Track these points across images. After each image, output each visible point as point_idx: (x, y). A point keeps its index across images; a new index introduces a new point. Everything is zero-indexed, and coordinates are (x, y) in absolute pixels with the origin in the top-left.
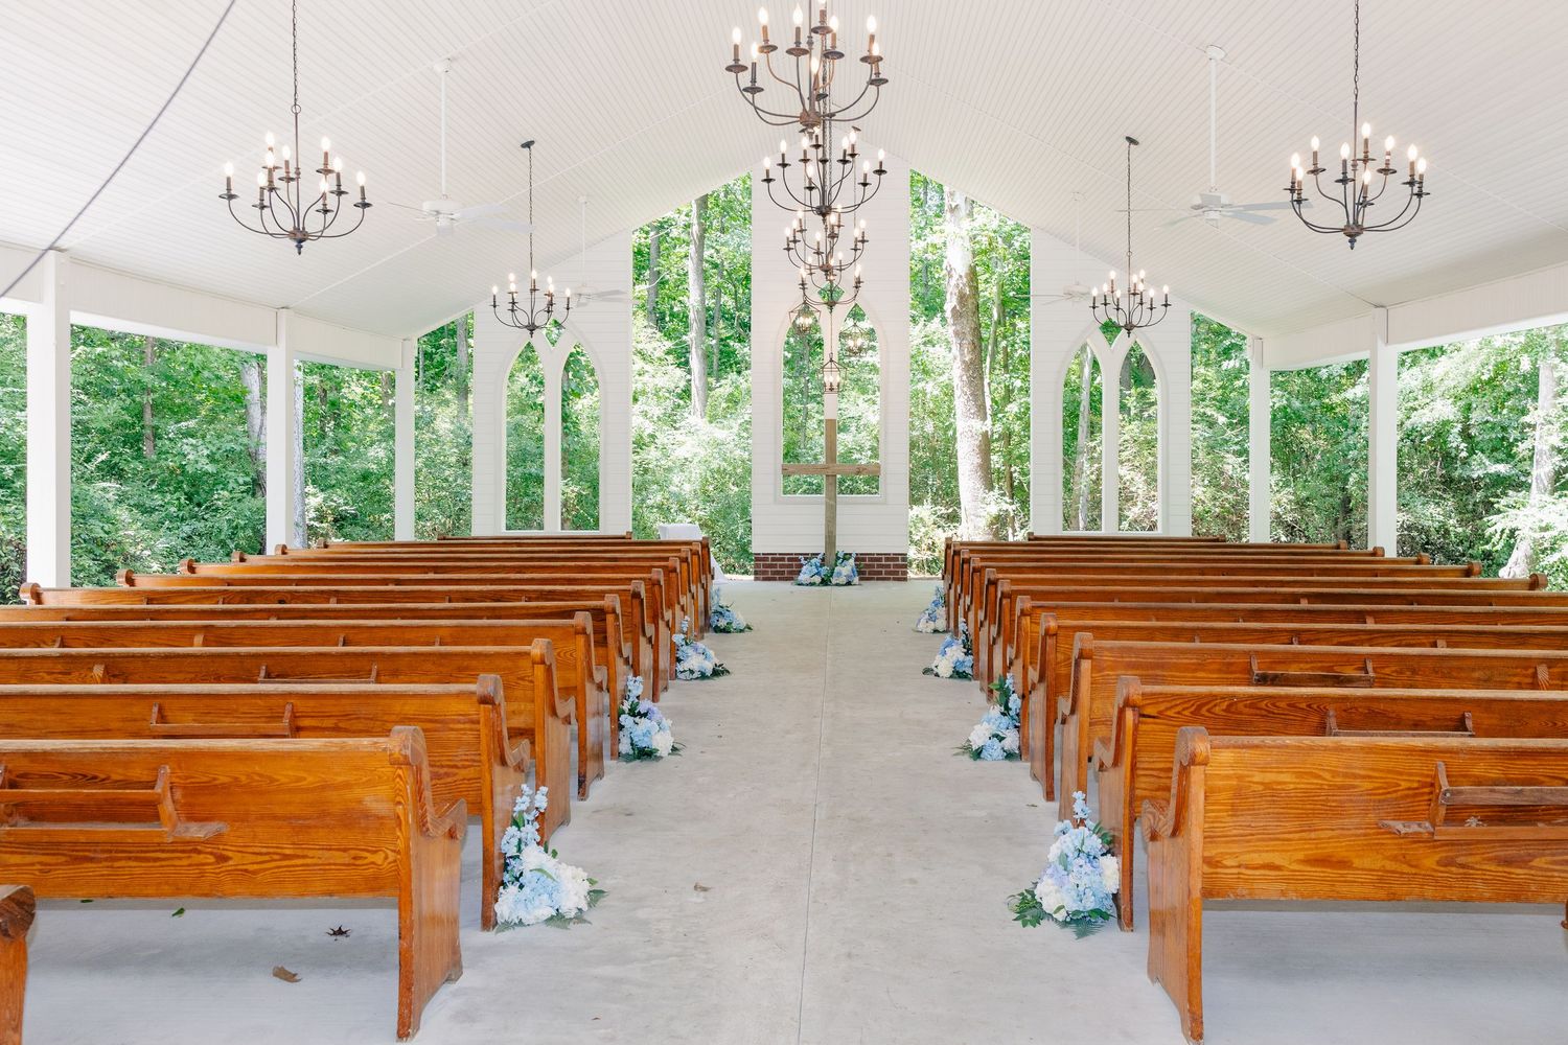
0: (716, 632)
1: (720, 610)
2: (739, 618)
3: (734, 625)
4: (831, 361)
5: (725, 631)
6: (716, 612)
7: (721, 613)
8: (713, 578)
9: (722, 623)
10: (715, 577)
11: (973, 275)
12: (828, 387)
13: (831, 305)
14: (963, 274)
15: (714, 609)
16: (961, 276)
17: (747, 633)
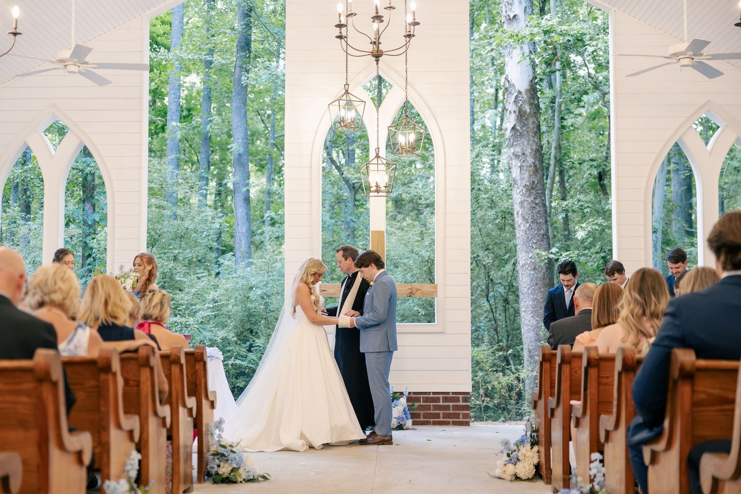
0: (215, 482)
1: (221, 450)
2: (254, 464)
3: (243, 474)
4: (378, 156)
5: (228, 480)
6: (216, 454)
7: (223, 455)
8: (212, 405)
9: (225, 470)
10: (218, 405)
11: (533, 91)
12: (374, 189)
13: (379, 100)
14: (523, 91)
15: (213, 449)
16: (520, 92)
17: (264, 485)
